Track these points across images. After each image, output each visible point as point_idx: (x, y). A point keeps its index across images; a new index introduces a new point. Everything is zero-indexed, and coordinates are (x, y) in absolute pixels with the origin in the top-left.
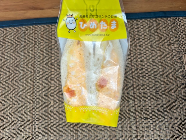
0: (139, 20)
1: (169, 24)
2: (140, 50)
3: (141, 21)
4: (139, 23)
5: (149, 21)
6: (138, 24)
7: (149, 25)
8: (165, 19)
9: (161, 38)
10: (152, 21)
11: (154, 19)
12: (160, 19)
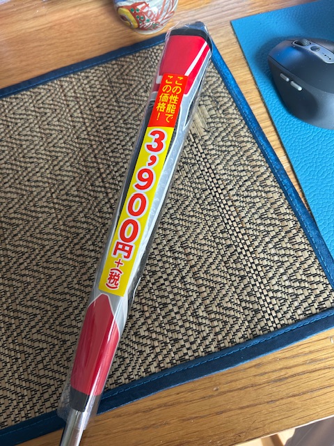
0: (88, 70)
1: (140, 62)
2: (100, 113)
3: (92, 71)
4: (90, 74)
5: (106, 67)
6: (87, 77)
7: (106, 73)
8: (131, 57)
9: (131, 85)
10: (110, 66)
11: (114, 62)
12: (123, 59)
